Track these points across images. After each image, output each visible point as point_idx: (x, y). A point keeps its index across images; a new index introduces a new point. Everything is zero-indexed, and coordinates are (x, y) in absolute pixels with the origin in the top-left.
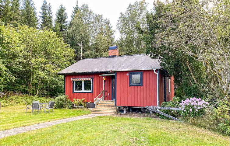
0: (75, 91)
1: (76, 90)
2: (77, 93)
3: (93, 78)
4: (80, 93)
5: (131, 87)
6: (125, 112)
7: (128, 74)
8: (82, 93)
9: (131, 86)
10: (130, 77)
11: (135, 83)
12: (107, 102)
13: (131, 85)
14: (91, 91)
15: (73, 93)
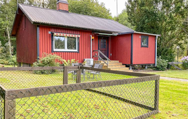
1: (56, 48)
2: (59, 52)
5: (142, 48)
7: (140, 37)
14: (76, 50)
15: (52, 51)
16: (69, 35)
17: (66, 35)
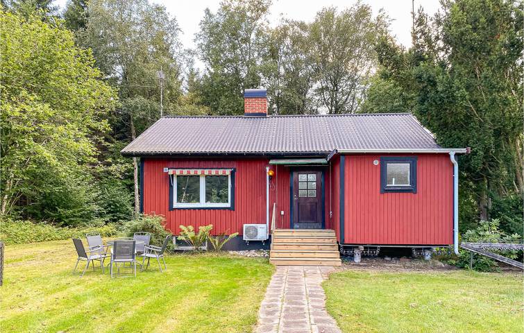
0: (176, 205)
1: (179, 201)
2: (184, 209)
3: (235, 170)
4: (194, 209)
5: (386, 194)
6: (357, 259)
7: (376, 162)
8: (200, 209)
9: (387, 191)
10: (383, 169)
11: (393, 185)
12: (295, 234)
13: (385, 191)
14: (228, 205)
15: (171, 209)
16: (210, 172)
17: (203, 173)
